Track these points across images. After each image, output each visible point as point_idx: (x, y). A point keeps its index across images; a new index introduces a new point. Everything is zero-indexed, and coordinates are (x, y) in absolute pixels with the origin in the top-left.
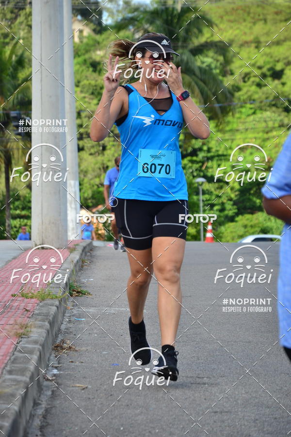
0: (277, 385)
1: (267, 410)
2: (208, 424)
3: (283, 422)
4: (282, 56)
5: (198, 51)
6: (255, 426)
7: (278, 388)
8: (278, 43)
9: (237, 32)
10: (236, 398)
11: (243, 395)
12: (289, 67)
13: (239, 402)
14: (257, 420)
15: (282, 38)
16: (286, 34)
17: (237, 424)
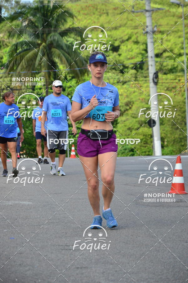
0: (117, 250)
1: (111, 266)
2: (73, 275)
3: (121, 273)
4: (119, 37)
5: (64, 34)
6: (103, 277)
7: (118, 251)
8: (116, 28)
9: (89, 21)
10: (91, 258)
11: (95, 257)
12: (123, 44)
13: (93, 261)
14: (104, 272)
15: (118, 25)
16: (121, 22)
17: (92, 275)
